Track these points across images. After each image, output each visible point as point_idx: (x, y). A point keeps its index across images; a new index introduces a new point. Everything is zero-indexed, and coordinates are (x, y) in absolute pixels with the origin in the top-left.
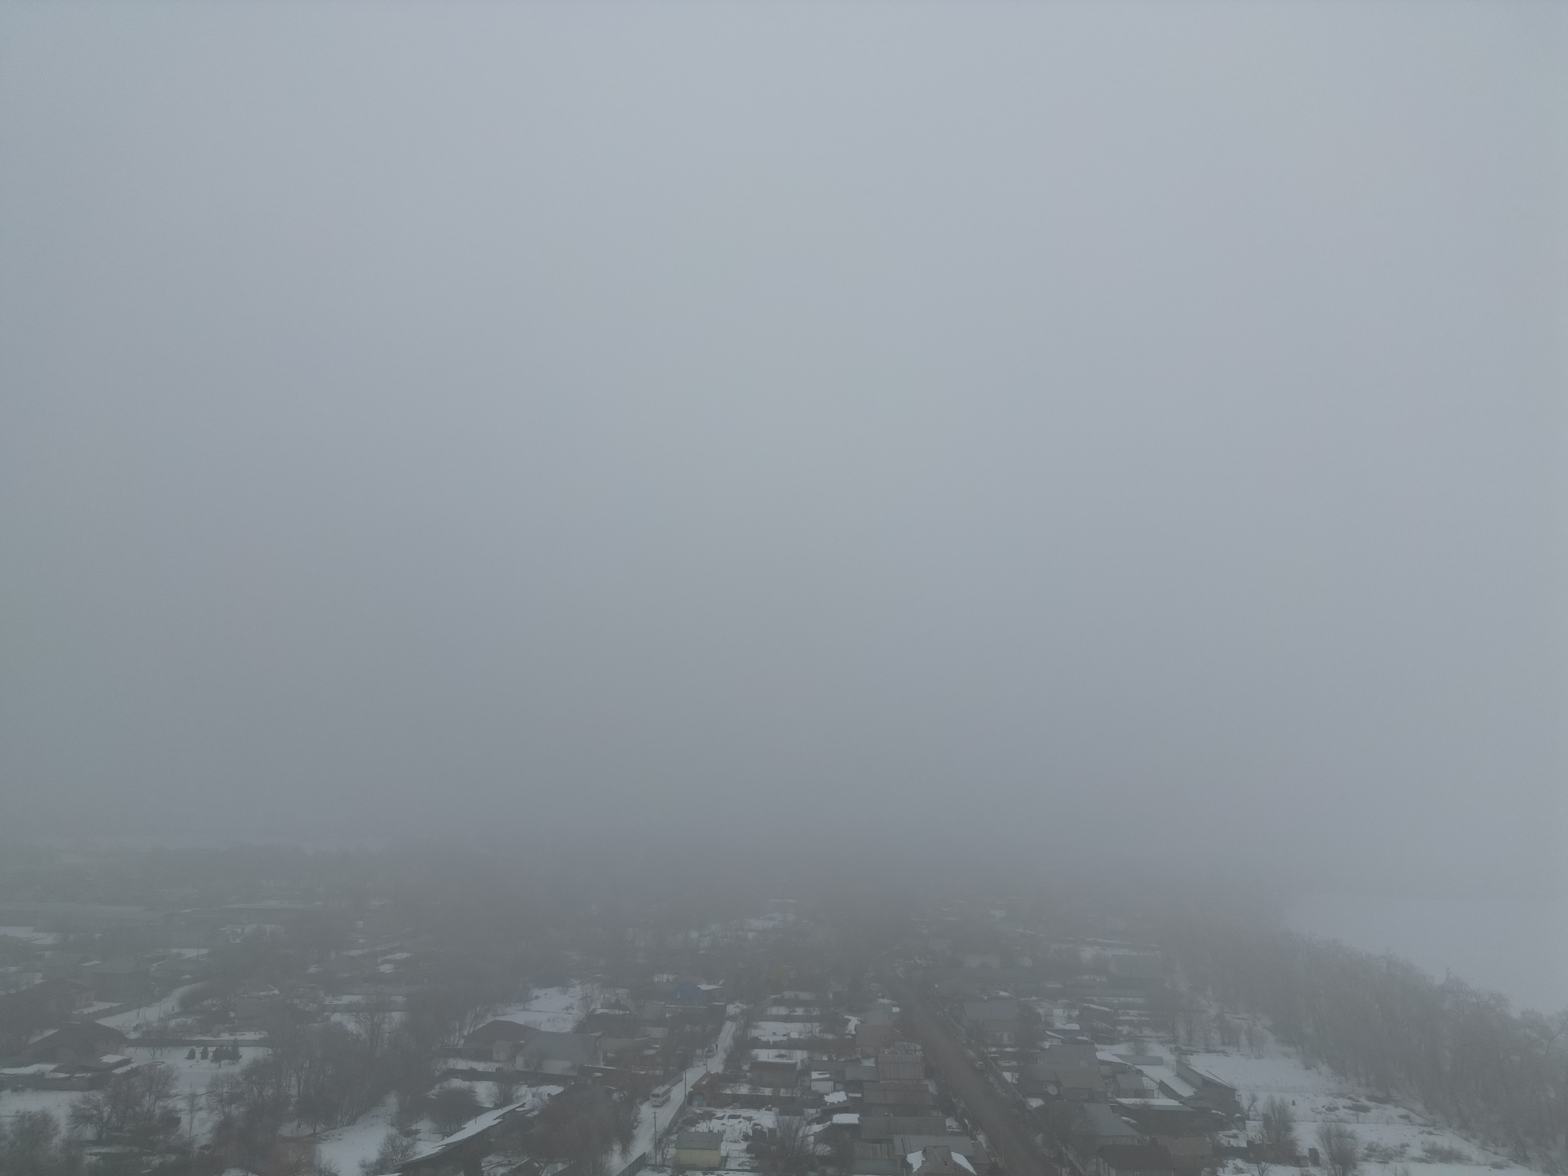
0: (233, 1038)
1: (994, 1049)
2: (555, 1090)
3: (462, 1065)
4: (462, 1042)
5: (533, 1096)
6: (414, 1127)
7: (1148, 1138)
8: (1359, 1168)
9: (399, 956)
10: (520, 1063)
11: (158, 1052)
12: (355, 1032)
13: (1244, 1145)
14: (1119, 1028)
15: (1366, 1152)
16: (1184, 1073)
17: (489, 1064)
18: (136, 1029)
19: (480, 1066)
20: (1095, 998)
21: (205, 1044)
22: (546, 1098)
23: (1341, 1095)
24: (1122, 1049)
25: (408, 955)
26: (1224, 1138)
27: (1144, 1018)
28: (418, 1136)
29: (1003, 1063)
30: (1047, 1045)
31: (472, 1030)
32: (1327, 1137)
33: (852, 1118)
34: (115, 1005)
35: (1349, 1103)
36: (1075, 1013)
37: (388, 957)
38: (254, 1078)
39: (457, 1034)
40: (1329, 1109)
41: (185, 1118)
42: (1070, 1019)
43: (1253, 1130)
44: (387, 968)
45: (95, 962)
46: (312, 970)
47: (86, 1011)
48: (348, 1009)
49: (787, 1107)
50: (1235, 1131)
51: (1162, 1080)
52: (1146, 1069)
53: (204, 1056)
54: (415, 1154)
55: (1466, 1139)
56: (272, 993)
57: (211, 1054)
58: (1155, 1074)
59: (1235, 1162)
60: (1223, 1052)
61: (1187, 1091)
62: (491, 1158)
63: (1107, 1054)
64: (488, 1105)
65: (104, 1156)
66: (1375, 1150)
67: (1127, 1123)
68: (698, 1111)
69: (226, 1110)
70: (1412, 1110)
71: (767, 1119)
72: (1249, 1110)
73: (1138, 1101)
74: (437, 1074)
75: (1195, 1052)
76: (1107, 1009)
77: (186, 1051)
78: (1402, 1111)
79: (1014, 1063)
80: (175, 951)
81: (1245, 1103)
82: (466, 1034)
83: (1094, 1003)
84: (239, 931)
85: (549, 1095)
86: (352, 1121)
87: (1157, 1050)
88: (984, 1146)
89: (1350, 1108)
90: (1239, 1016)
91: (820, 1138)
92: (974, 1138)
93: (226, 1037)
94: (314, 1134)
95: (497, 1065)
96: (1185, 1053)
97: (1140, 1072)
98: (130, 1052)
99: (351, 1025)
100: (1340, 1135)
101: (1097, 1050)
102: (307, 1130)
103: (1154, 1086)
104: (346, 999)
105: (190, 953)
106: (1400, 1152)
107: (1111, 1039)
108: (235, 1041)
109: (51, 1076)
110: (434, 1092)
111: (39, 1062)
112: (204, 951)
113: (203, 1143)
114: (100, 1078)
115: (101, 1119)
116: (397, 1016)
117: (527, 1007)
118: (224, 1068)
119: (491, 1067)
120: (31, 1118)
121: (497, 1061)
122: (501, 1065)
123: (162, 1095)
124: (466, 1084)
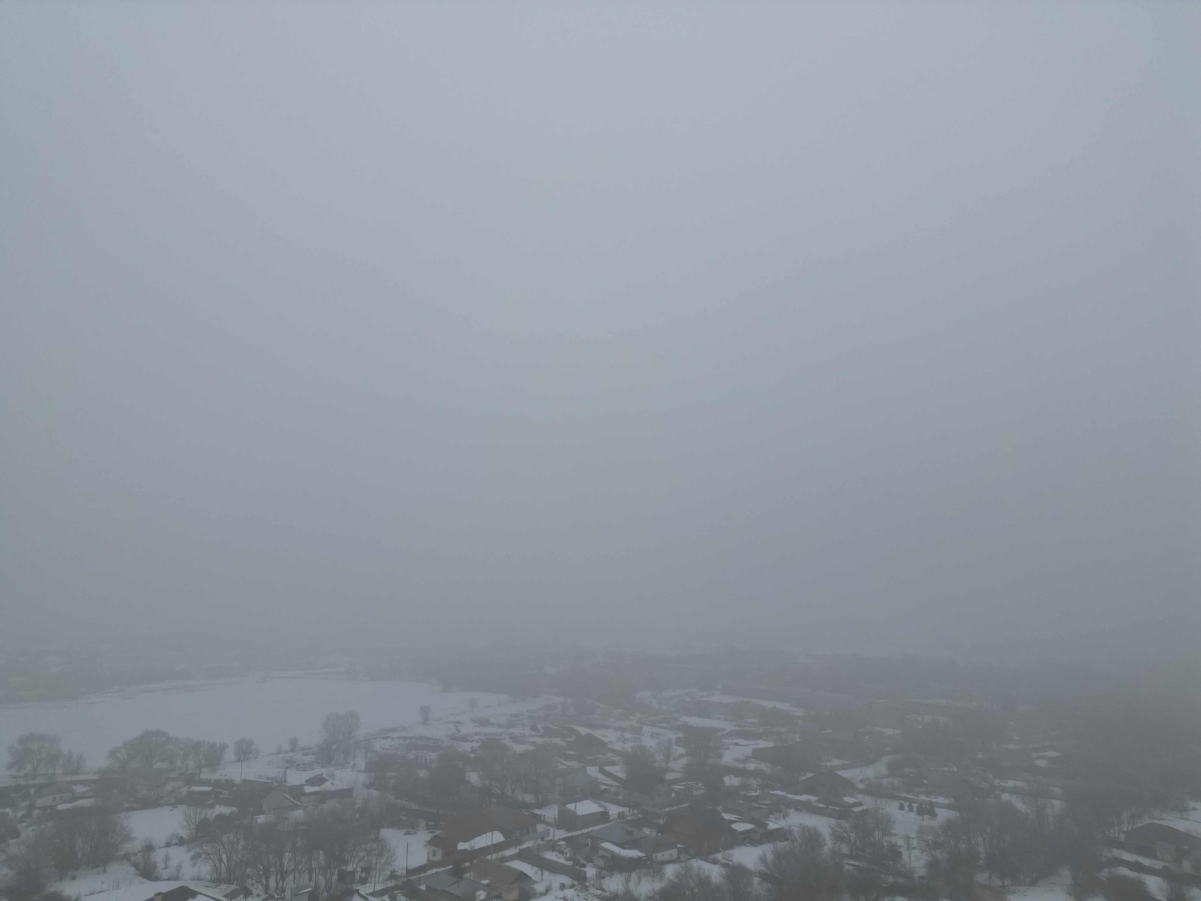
0: (929, 799)
3: (1127, 856)
4: (1122, 836)
9: (1050, 754)
10: (1187, 866)
11: (879, 801)
12: (1023, 811)
17: (1154, 861)
18: (862, 781)
19: (1146, 862)
21: (911, 801)
25: (1059, 754)
31: (1130, 827)
34: (846, 762)
37: (1041, 754)
38: (950, 832)
39: (1117, 828)
41: (905, 853)
44: (1041, 763)
45: (828, 731)
46: (980, 756)
47: (829, 764)
48: (1014, 791)
53: (911, 809)
56: (952, 769)
57: (915, 809)
65: (857, 867)
69: (933, 853)
74: (1104, 859)
77: (897, 804)
80: (878, 729)
82: (1125, 829)
84: (920, 720)
86: (1034, 882)
93: (923, 797)
94: (1003, 887)
95: (1163, 864)
98: (860, 797)
99: (1019, 805)
102: (998, 883)
104: (1011, 783)
105: (889, 732)
108: (931, 802)
109: (815, 804)
110: (1104, 875)
111: (807, 794)
112: (898, 732)
113: (921, 874)
114: (844, 812)
115: (850, 841)
116: (1057, 804)
117: (1185, 816)
118: (927, 821)
119: (1159, 865)
120: (809, 830)
121: (1163, 860)
122: (1167, 864)
123: (887, 833)
124: (1134, 875)
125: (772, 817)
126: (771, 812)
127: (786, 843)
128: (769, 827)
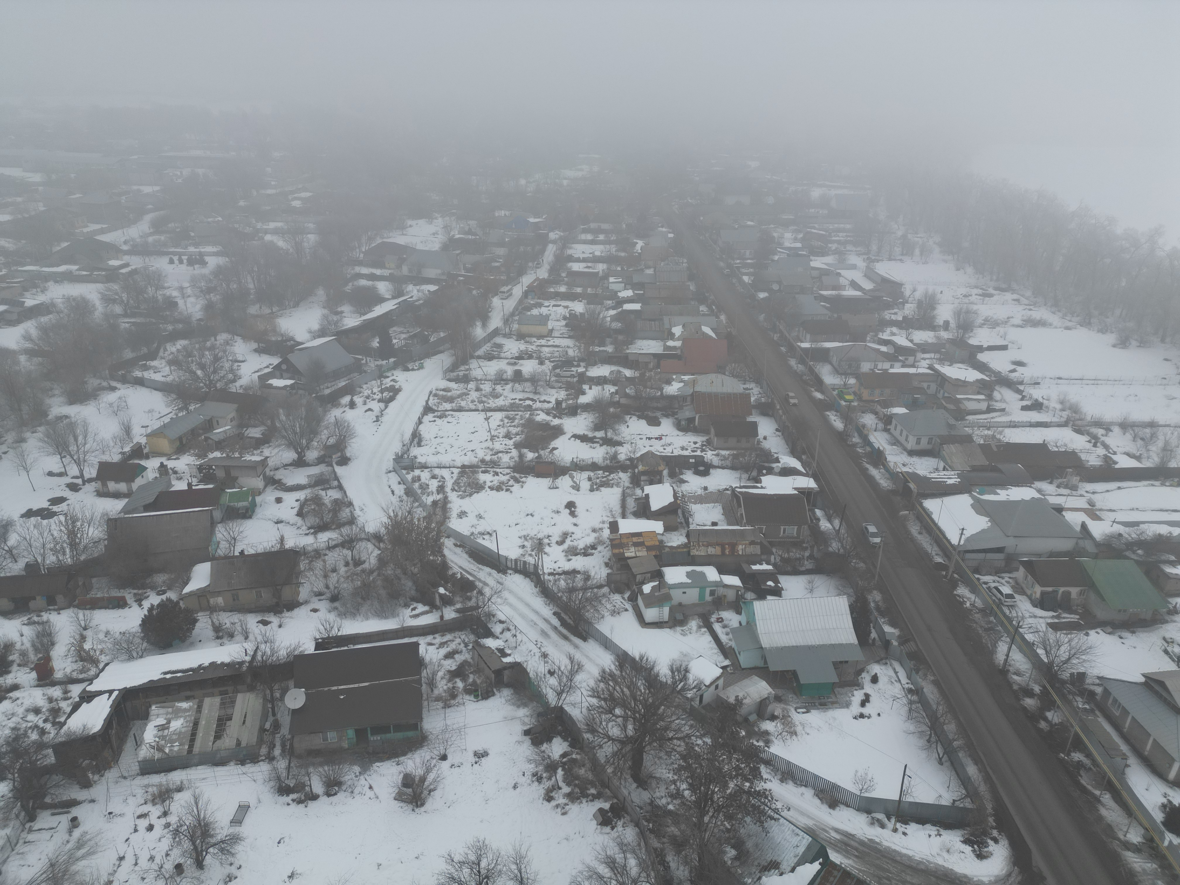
0: (198, 250)
1: (738, 261)
2: (433, 288)
3: (365, 271)
4: (362, 255)
5: (418, 291)
6: (339, 309)
7: (836, 315)
8: (974, 331)
9: (304, 195)
10: (405, 270)
11: (147, 259)
12: (284, 248)
13: (901, 319)
14: (830, 245)
15: (983, 322)
16: (870, 274)
17: (383, 271)
18: (125, 242)
19: (378, 272)
20: (816, 226)
21: (180, 255)
22: (427, 292)
23: (976, 287)
24: (830, 259)
25: (311, 194)
26: (888, 315)
27: (849, 238)
28: (343, 315)
29: (744, 271)
30: (776, 258)
31: (367, 248)
32: (958, 314)
33: (637, 306)
34: (104, 226)
35: (980, 292)
36: (800, 236)
37: (296, 195)
38: (221, 277)
39: (358, 250)
40: (965, 296)
41: (181, 302)
42: (795, 240)
43: (909, 309)
44: (297, 204)
45: (78, 196)
46: (242, 203)
47: (85, 230)
48: (275, 232)
49: (591, 300)
50: (896, 310)
51: (854, 279)
52: (843, 272)
53: (181, 262)
54: (343, 325)
55: (1054, 313)
56: (216, 219)
57: (185, 261)
58: (849, 275)
60: (901, 260)
61: (868, 285)
62: (395, 328)
63: (818, 263)
64: (387, 297)
65: (134, 324)
66: (989, 321)
67: (823, 306)
68: (532, 302)
69: (208, 297)
70: (1023, 296)
71: (579, 307)
72: (909, 297)
73: (834, 292)
74: (349, 276)
75: (881, 260)
76: (824, 233)
77: (166, 259)
78: (1015, 296)
79: (752, 270)
80: (135, 188)
81: (907, 293)
82: (364, 250)
83: (814, 228)
84: (179, 173)
85: (429, 291)
86: (296, 305)
87: (854, 259)
88: (724, 322)
89: (980, 295)
90: (918, 236)
91: (614, 318)
92: (718, 317)
93: (192, 249)
94: (272, 313)
95: (390, 271)
96: (873, 261)
97: (839, 274)
98: (126, 259)
99: (281, 243)
100: (968, 312)
101: (811, 261)
102: (267, 311)
103: (847, 283)
104: (272, 225)
105: (147, 189)
106: (1006, 322)
107: (822, 253)
108: (200, 252)
109: (77, 273)
110: (348, 288)
111: (66, 264)
112: (157, 188)
113: (198, 318)
114: (112, 275)
115: (123, 301)
116: (312, 237)
117: (404, 233)
118: (198, 270)
119: (386, 272)
120: (74, 300)
121: (389, 269)
122: (392, 271)
123: (159, 287)
124: (370, 283)
125: (27, 294)
126: (25, 289)
127: (51, 316)
128: (26, 305)
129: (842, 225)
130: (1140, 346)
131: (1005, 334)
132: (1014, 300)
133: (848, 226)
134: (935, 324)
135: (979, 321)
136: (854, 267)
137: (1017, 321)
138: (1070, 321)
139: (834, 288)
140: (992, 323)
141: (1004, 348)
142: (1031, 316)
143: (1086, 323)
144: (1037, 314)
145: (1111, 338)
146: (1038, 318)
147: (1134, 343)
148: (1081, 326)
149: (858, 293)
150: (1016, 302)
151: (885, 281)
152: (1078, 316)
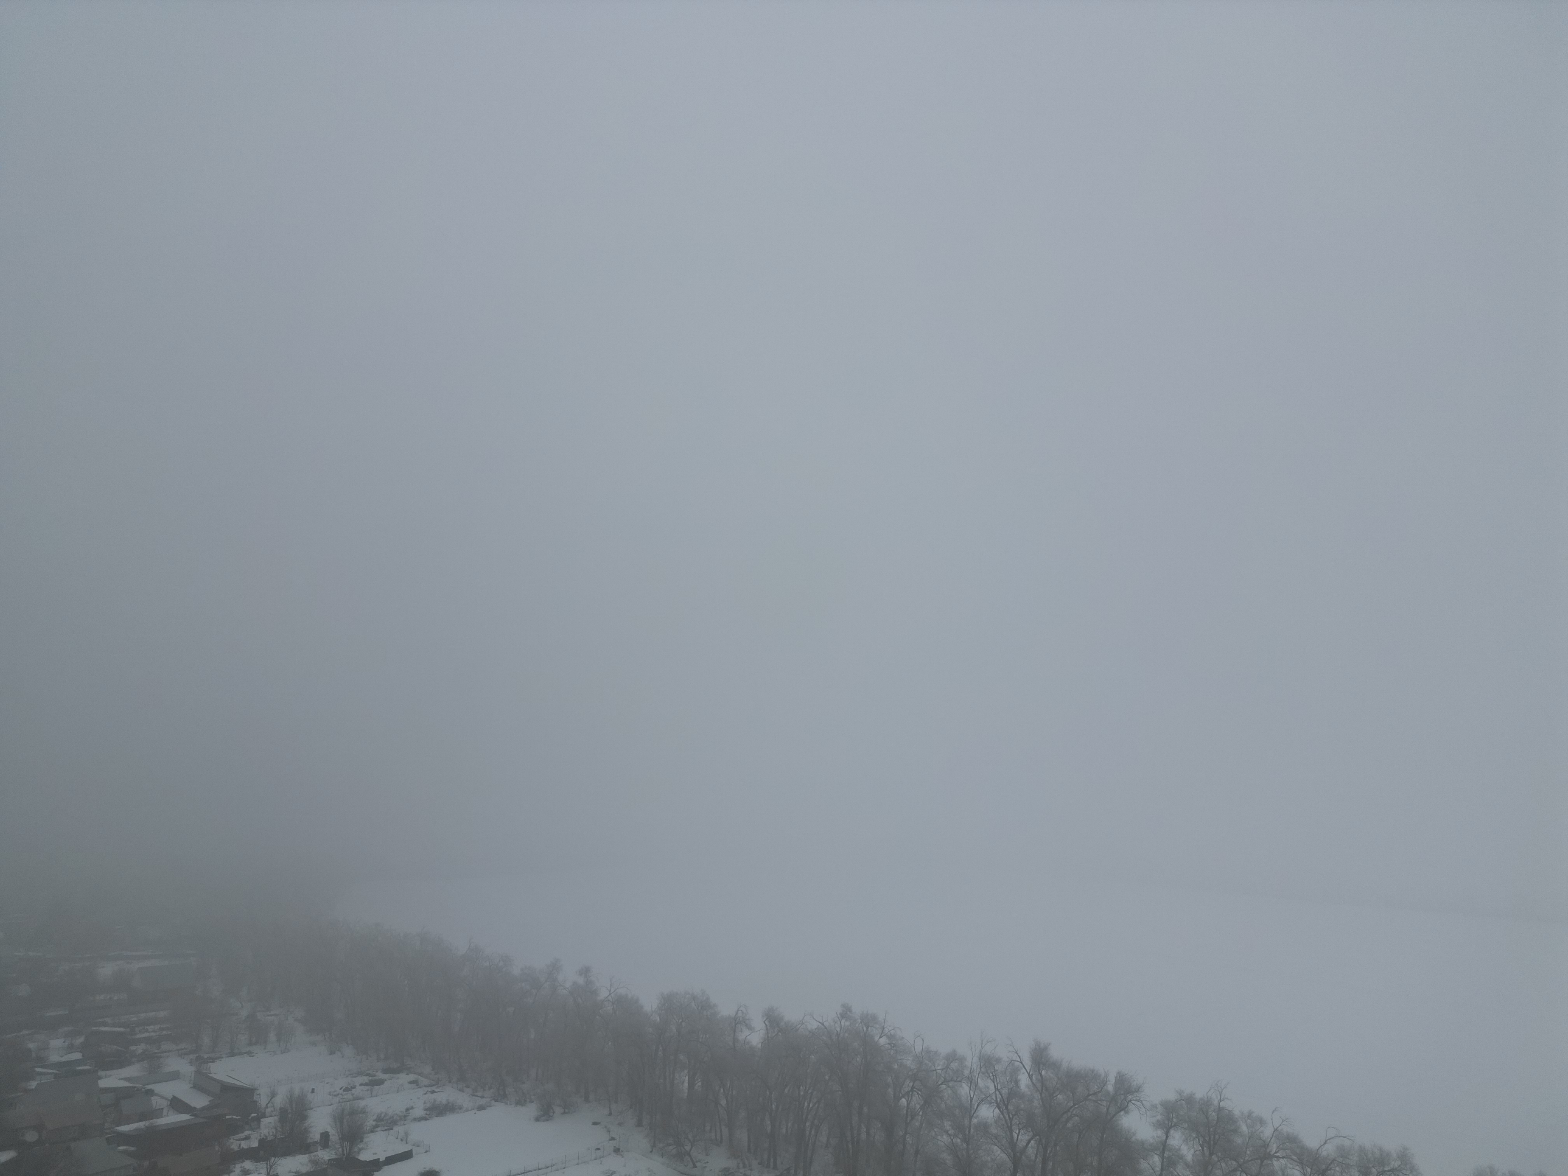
7: (146, 1164)
8: (366, 1140)
13: (255, 1144)
14: (133, 1048)
15: (374, 1123)
16: (202, 1083)
20: (108, 1020)
23: (360, 1074)
24: (133, 1071)
26: (235, 1143)
27: (164, 1032)
30: (33, 1084)
32: (339, 1118)
35: (366, 1079)
36: (80, 1040)
40: (347, 1090)
42: (71, 1048)
43: (268, 1126)
50: (247, 1133)
51: (175, 1095)
52: (157, 1088)
55: (462, 1090)
58: (166, 1090)
59: (243, 1165)
60: (249, 1053)
61: (199, 1101)
63: (112, 1080)
66: (382, 1120)
67: (123, 1151)
70: (420, 1074)
72: (267, 1107)
73: (142, 1125)
75: (217, 1058)
76: (122, 1029)
78: (412, 1077)
81: (263, 1101)
83: (105, 1024)
87: (174, 1064)
89: (366, 1084)
90: (272, 1013)
96: (206, 1061)
97: (150, 1093)
100: (353, 1113)
101: (100, 1078)
103: (165, 1103)
106: (404, 1117)
107: (119, 1061)
129: (152, 1014)
130: (565, 1113)
131: (407, 1134)
132: (411, 1083)
133: (162, 1014)
134: (309, 1141)
135: (370, 1123)
136: (175, 1076)
137: (419, 1112)
138: (482, 1097)
139: (142, 1117)
140: (387, 1123)
141: (406, 1156)
142: (435, 1101)
143: (501, 1097)
144: (444, 1096)
145: (532, 1110)
146: (444, 1102)
147: (558, 1110)
148: (496, 1101)
149: (185, 1117)
150: (414, 1086)
151: (226, 1088)
152: (490, 1088)
